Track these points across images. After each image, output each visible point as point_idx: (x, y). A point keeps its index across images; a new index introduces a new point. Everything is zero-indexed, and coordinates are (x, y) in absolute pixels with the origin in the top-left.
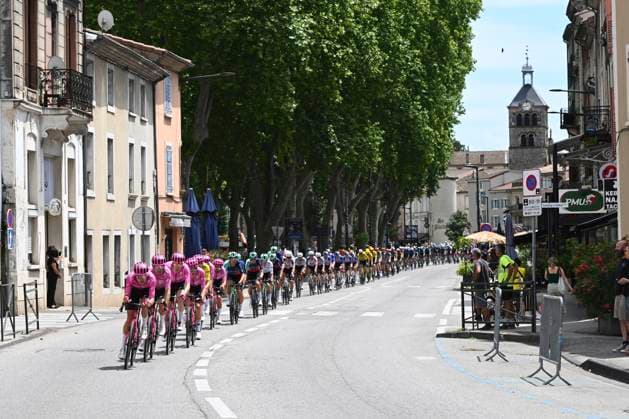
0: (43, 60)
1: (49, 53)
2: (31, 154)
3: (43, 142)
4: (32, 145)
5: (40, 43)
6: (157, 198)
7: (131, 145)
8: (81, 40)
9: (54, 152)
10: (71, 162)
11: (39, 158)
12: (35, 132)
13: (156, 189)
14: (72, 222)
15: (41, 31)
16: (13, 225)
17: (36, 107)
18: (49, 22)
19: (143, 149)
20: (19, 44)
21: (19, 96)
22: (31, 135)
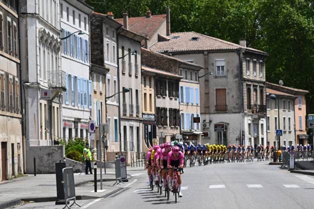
0: (252, 103)
1: (255, 100)
2: (249, 124)
3: (253, 121)
4: (250, 122)
5: (252, 99)
6: (295, 131)
7: (284, 118)
8: (265, 94)
9: (256, 123)
10: (262, 125)
11: (252, 125)
12: (251, 119)
13: (295, 129)
14: (262, 139)
15: (252, 96)
16: (244, 140)
17: (251, 113)
18: (255, 93)
19: (289, 118)
20: (246, 100)
21: (246, 112)
22: (250, 120)
